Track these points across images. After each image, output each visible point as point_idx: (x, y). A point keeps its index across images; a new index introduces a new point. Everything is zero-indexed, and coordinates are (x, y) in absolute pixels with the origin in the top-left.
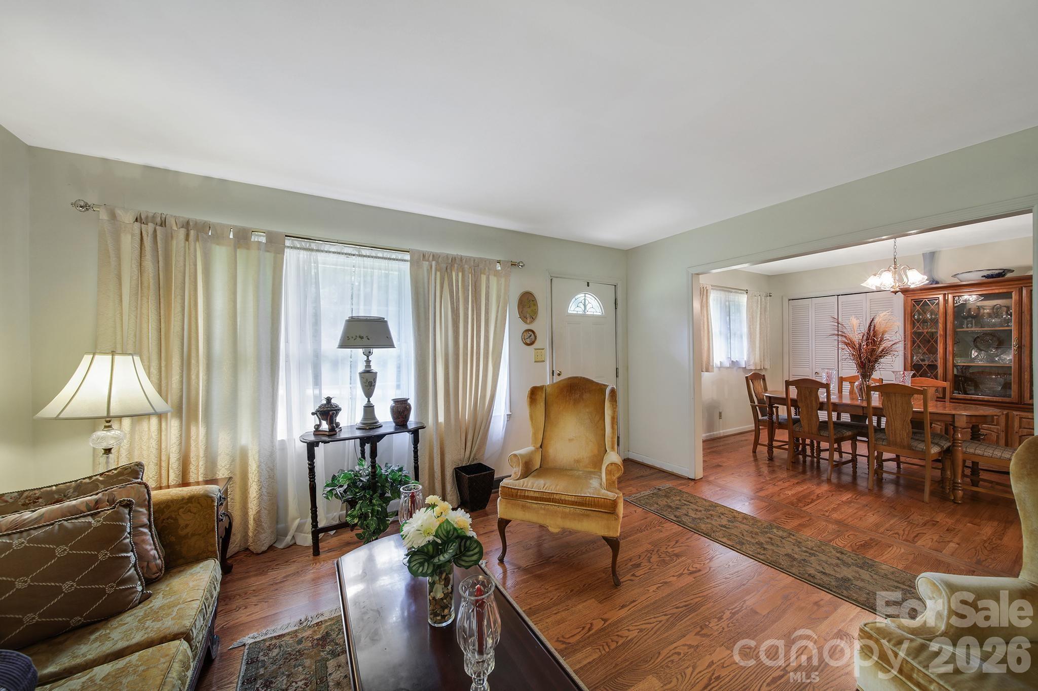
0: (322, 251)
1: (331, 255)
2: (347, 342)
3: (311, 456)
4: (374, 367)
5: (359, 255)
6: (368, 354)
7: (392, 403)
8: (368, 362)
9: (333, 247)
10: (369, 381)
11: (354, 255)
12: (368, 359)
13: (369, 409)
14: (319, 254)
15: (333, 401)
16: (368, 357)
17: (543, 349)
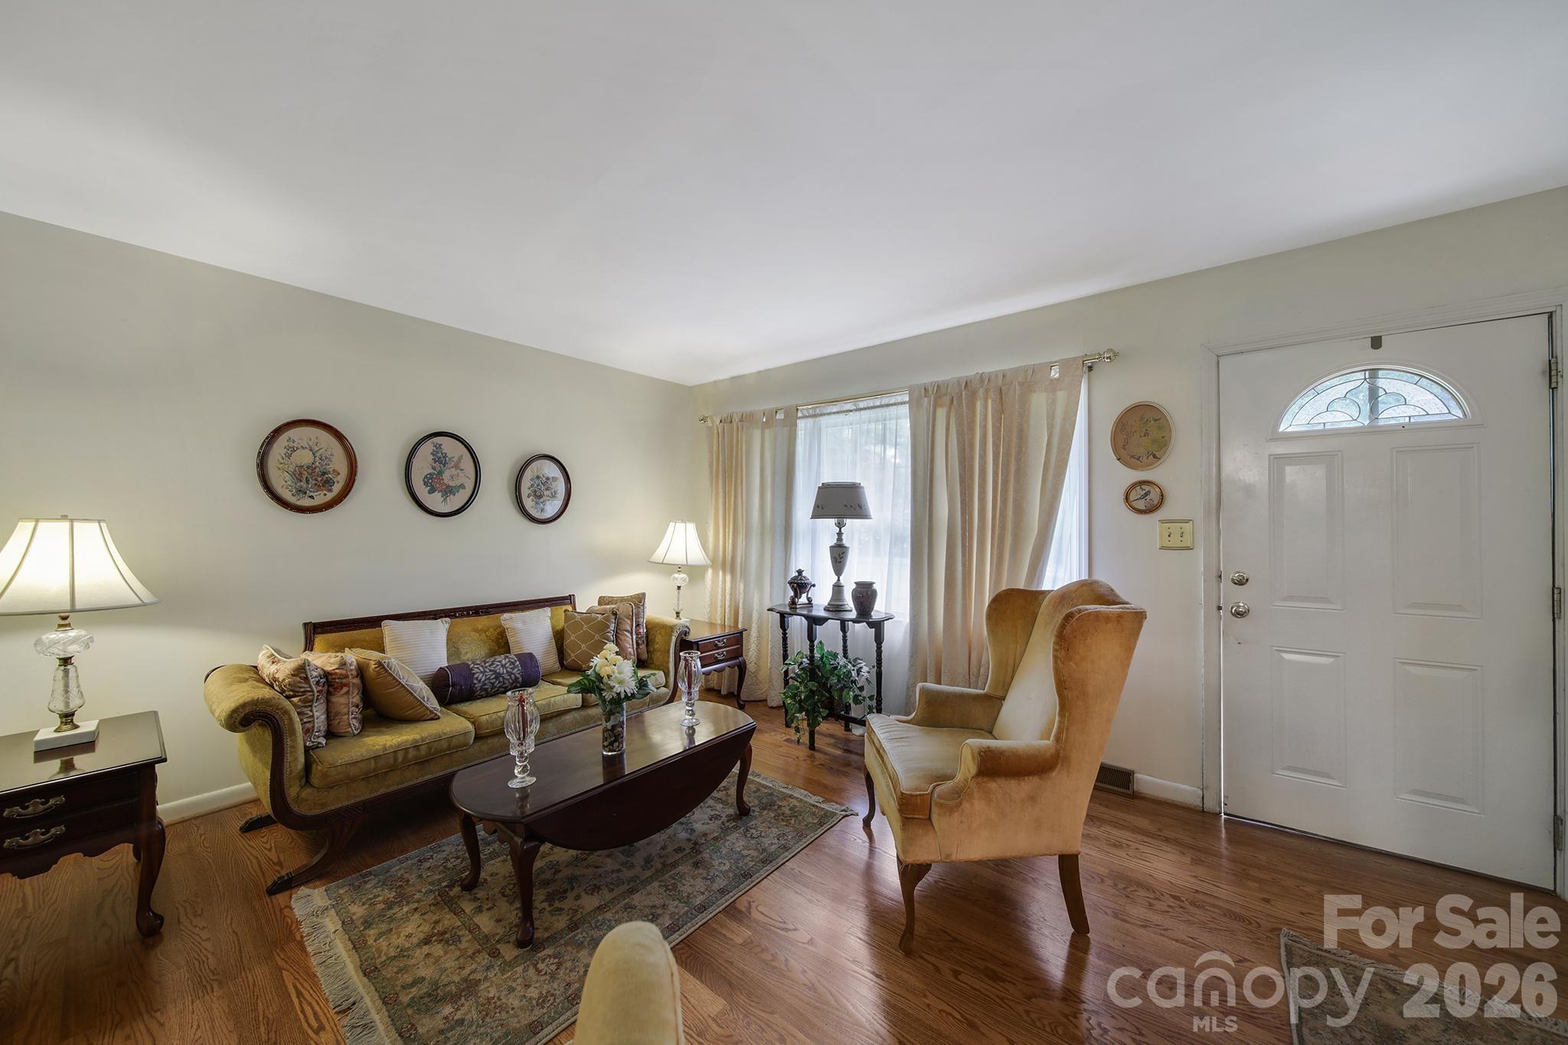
0: (824, 414)
1: (833, 416)
2: (820, 512)
3: (783, 625)
4: (845, 542)
5: (856, 410)
6: (840, 525)
7: (854, 586)
8: (840, 534)
9: (834, 407)
10: (839, 555)
11: (851, 411)
12: (840, 530)
13: (838, 588)
14: (821, 418)
15: (804, 574)
16: (840, 529)
17: (1187, 521)
